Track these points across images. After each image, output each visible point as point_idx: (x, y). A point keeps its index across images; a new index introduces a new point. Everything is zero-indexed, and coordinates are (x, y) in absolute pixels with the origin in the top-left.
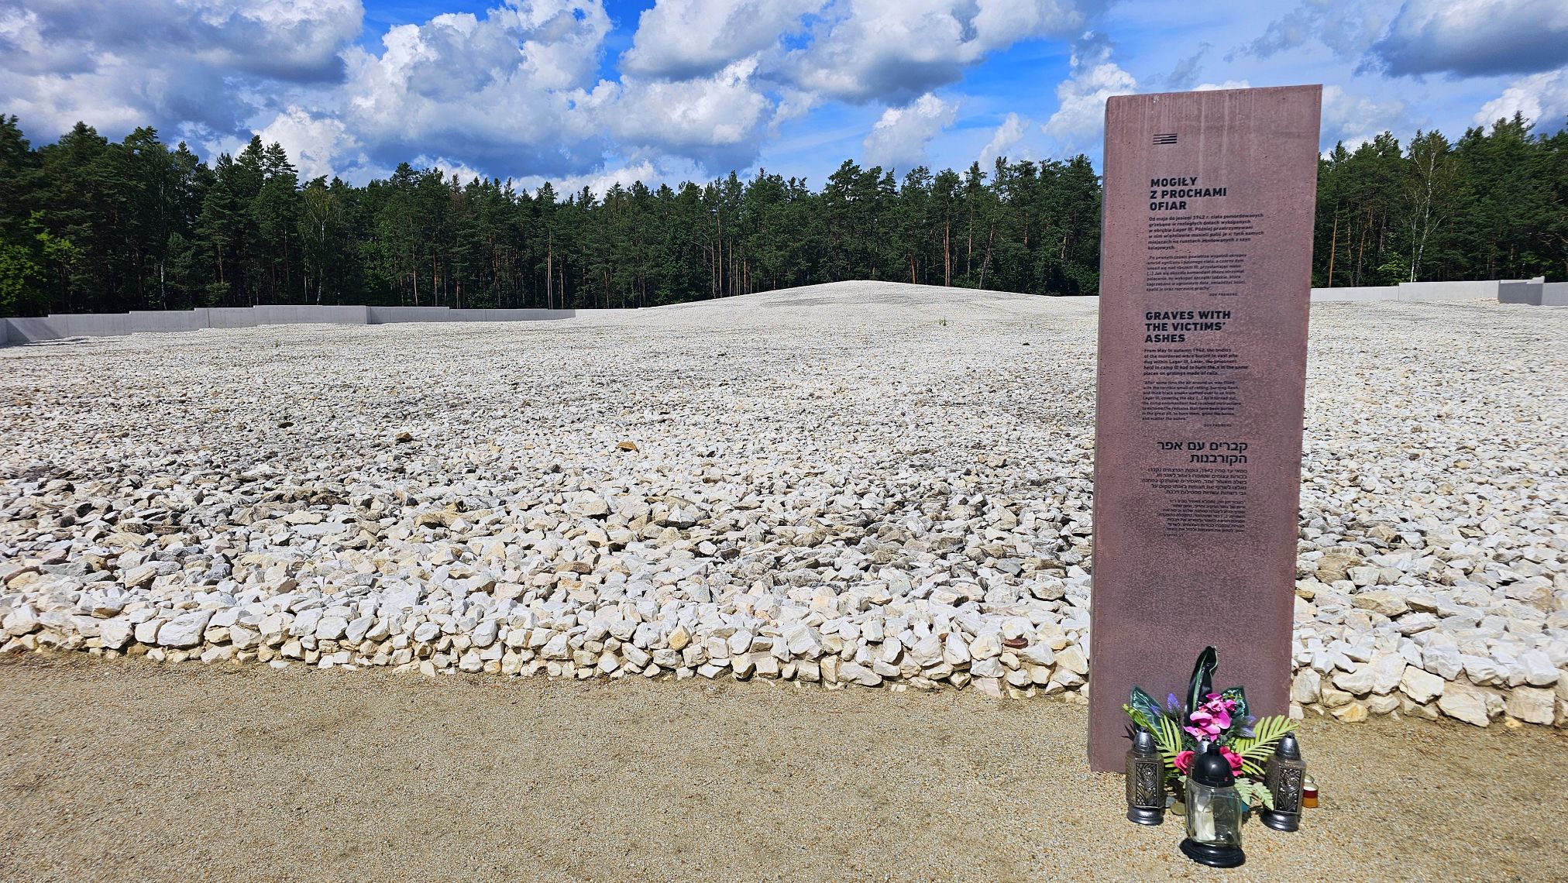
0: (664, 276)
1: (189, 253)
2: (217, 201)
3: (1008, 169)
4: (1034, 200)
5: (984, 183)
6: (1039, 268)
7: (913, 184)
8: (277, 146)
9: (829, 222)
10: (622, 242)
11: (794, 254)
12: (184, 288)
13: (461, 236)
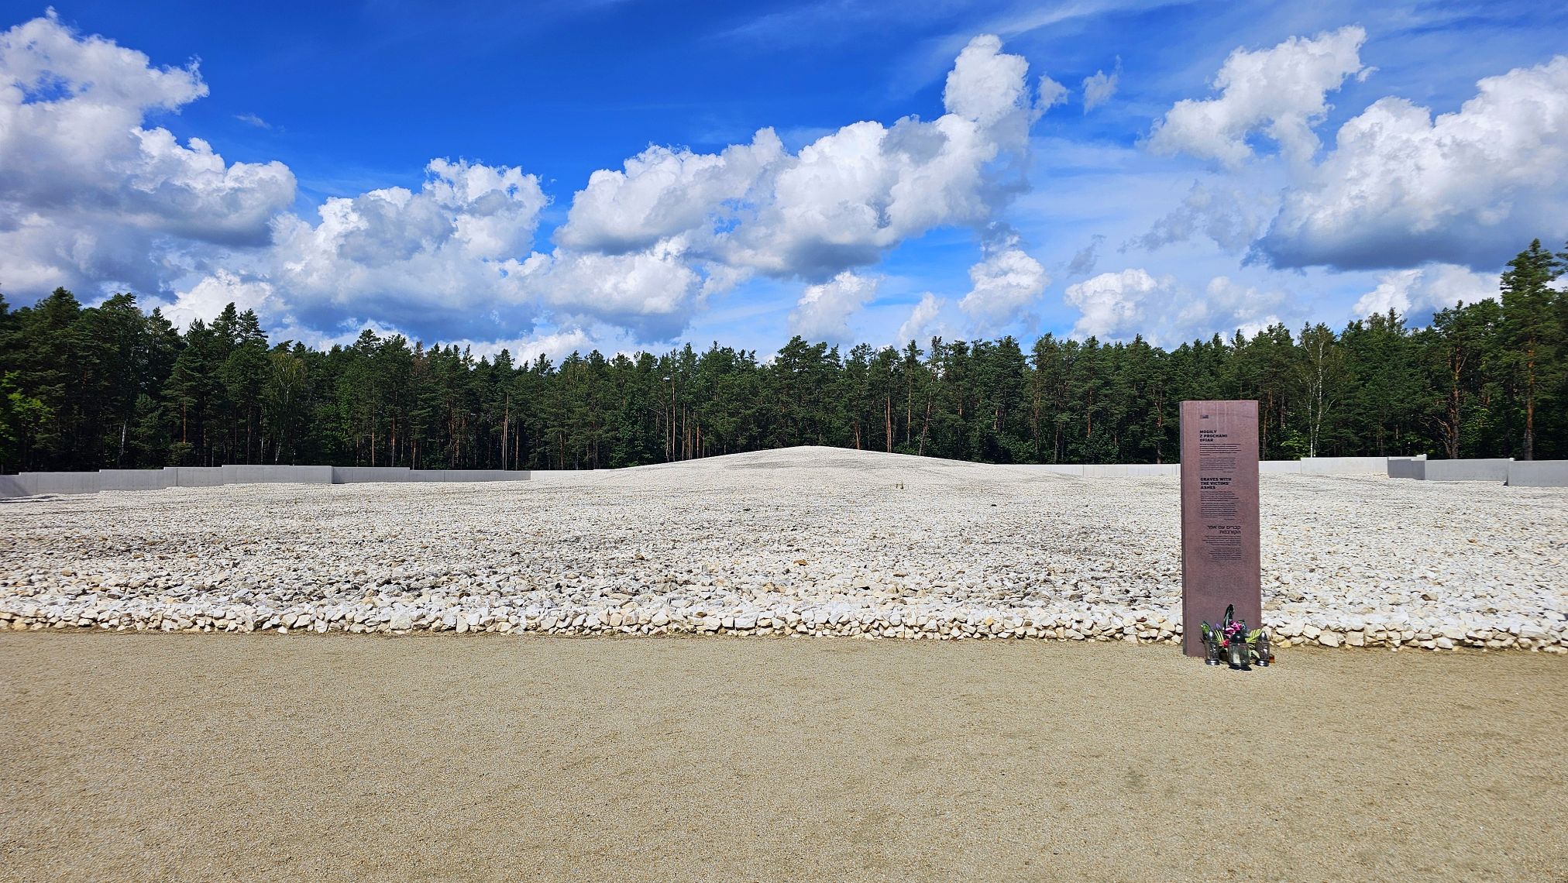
0: (618, 440)
1: (156, 414)
2: (188, 364)
3: (944, 348)
4: (967, 376)
5: (921, 359)
6: (974, 438)
7: (856, 358)
8: (251, 312)
9: (777, 391)
10: (580, 408)
11: (745, 420)
12: (147, 447)
13: (422, 400)
